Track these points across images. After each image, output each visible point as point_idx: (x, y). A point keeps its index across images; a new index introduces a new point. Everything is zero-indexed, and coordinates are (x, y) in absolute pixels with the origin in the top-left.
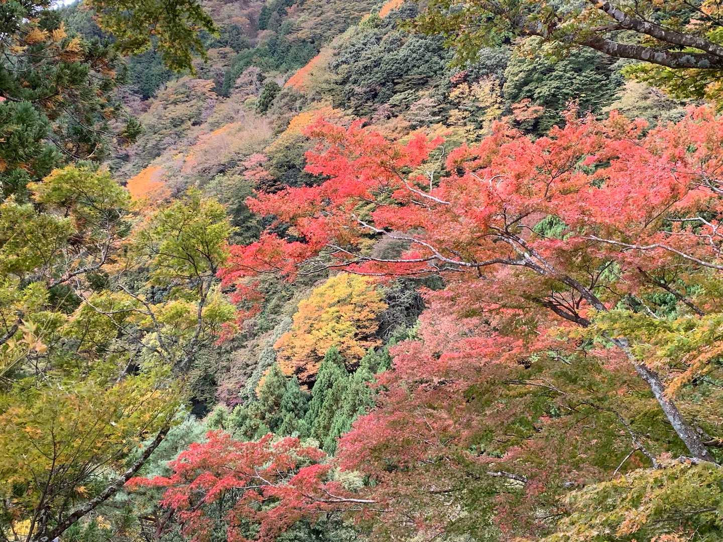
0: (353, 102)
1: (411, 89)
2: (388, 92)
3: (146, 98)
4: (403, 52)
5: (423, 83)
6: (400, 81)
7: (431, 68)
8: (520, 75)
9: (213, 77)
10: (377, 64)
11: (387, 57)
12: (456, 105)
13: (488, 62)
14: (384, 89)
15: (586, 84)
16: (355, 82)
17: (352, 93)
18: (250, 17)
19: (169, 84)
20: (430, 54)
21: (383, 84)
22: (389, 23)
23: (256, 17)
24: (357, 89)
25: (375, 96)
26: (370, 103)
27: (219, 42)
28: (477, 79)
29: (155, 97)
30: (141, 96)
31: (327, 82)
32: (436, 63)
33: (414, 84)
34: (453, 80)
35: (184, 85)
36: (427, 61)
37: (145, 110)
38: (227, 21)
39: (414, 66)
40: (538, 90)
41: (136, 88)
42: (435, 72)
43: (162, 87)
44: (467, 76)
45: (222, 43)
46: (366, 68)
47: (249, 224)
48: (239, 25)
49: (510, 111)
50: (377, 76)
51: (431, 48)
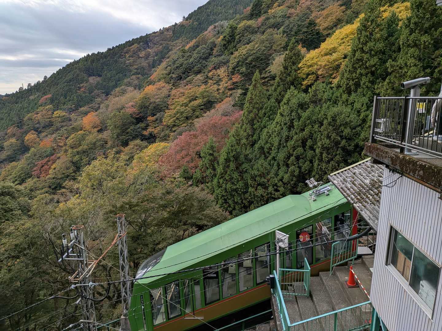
0: (172, 81)
1: (194, 74)
2: (186, 76)
3: (107, 95)
4: (192, 60)
5: (199, 72)
6: (190, 71)
7: (202, 66)
8: (235, 63)
9: (133, 86)
10: (181, 65)
11: (186, 62)
12: (211, 79)
13: (224, 61)
14: (184, 75)
15: (255, 59)
16: (173, 73)
17: (172, 78)
18: (149, 63)
19: (116, 89)
20: (202, 60)
21: (184, 73)
22: (189, 51)
23: (151, 63)
24: (174, 76)
25: (181, 78)
26: (179, 81)
27: (136, 73)
28: (219, 68)
29: (111, 95)
30: (106, 94)
31: (163, 74)
32: (204, 63)
33: (196, 72)
34: (210, 69)
35: (122, 90)
36: (201, 63)
37: (107, 100)
38: (139, 65)
39: (195, 65)
40: (241, 70)
41: (103, 91)
42: (204, 67)
43: (114, 91)
44: (215, 67)
45: (137, 73)
46: (177, 67)
47: (127, 131)
48: (144, 67)
49: (231, 79)
50: (182, 70)
51: (202, 58)
